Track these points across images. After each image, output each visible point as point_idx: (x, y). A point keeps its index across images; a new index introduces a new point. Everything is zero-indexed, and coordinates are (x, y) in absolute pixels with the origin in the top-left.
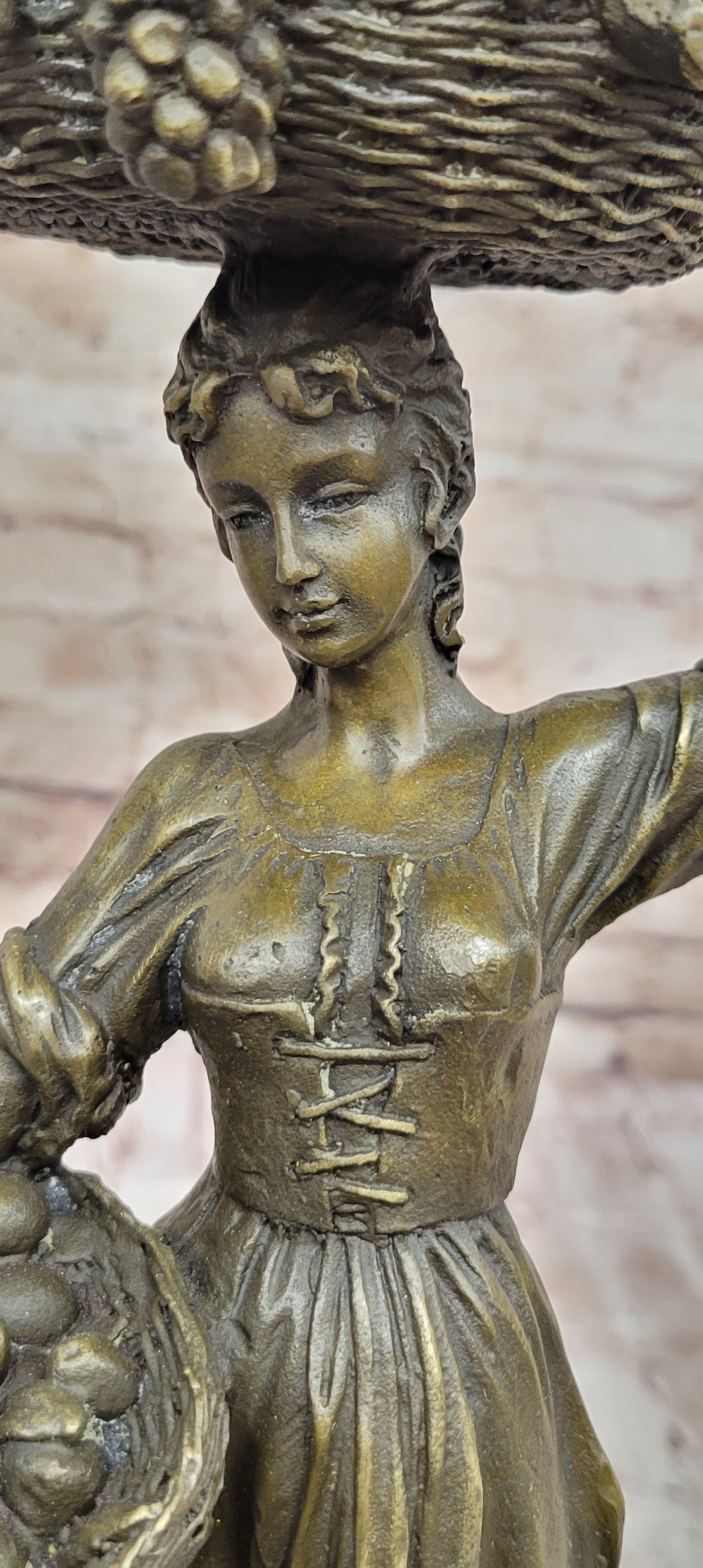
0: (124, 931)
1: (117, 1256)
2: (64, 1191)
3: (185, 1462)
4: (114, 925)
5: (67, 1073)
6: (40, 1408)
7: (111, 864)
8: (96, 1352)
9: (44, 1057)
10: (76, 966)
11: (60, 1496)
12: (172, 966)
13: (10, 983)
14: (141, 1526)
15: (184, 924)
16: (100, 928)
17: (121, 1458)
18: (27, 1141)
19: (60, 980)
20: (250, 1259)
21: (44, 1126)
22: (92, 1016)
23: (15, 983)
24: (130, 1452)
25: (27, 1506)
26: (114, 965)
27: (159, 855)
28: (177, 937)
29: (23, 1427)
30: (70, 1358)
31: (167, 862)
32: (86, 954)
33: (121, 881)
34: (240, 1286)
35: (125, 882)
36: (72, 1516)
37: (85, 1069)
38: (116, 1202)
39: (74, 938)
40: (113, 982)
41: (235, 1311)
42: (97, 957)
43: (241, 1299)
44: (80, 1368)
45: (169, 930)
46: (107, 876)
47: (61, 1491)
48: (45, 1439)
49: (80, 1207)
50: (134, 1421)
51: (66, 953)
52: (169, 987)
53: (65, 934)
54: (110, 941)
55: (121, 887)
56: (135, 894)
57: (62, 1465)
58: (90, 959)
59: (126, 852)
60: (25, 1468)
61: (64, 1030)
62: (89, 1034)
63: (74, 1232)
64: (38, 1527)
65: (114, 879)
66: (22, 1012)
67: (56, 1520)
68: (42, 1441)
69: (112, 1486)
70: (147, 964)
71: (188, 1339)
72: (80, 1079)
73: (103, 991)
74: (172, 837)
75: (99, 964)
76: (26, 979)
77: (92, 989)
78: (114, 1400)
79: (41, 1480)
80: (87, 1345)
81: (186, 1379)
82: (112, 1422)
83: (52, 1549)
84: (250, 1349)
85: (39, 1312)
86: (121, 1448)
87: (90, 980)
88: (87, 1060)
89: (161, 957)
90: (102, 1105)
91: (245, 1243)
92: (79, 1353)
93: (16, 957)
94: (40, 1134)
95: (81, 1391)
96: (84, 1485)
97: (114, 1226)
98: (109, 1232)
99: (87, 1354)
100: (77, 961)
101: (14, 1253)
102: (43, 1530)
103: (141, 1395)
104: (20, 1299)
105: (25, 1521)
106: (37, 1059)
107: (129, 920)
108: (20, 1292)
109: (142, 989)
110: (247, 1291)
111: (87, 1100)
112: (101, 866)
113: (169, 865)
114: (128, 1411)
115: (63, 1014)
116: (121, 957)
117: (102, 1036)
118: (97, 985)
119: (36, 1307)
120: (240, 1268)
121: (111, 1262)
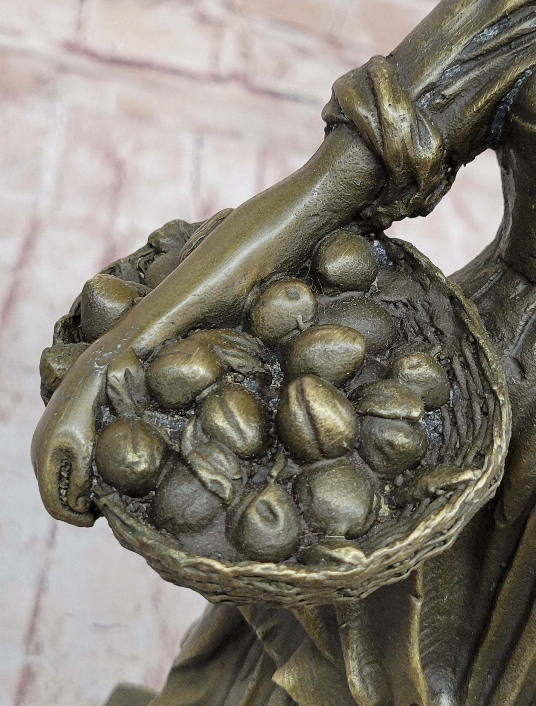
0: (468, 71)
1: (428, 303)
2: (383, 252)
3: (495, 446)
4: (461, 65)
5: (415, 169)
6: (391, 397)
7: (464, 18)
8: (430, 366)
9: (402, 155)
10: (429, 91)
11: (403, 456)
12: (505, 102)
13: (382, 98)
14: (467, 483)
15: (524, 72)
16: (451, 66)
17: (435, 437)
18: (368, 212)
19: (416, 100)
20: (530, 318)
21: (385, 204)
22: (437, 130)
23: (386, 98)
24: (442, 434)
25: (377, 459)
26: (458, 94)
27: (506, 16)
28: (515, 81)
29: (381, 408)
30: (411, 367)
31: (510, 23)
32: (438, 84)
33: (471, 33)
34: (520, 335)
35: (475, 33)
36: (405, 470)
37: (429, 168)
38: (431, 265)
39: (430, 70)
40: (455, 107)
41: (514, 351)
42: (446, 87)
43: (520, 343)
44: (419, 374)
45: (510, 76)
46: (460, 27)
47: (404, 452)
48: (396, 418)
49: (396, 263)
50: (446, 415)
51: (424, 81)
52: (496, 117)
53: (423, 66)
54: (457, 76)
55: (471, 37)
56: (481, 44)
57: (407, 437)
58: (440, 88)
59: (476, 10)
60: (379, 435)
61: (417, 137)
62: (435, 143)
63: (393, 281)
64: (382, 473)
65: (466, 30)
66: (390, 120)
67: (396, 470)
68: (393, 419)
69: (431, 454)
70: (488, 98)
71: (494, 366)
72: (424, 174)
73: (446, 113)
74: (519, 4)
75: (448, 92)
76: (394, 96)
77: (439, 110)
78: (437, 399)
79: (391, 444)
80: (424, 360)
81: (494, 393)
82: (430, 413)
83: (387, 488)
84: (523, 378)
85: (376, 332)
86: (435, 430)
87: (438, 103)
88: (432, 161)
89: (500, 94)
90: (431, 195)
91: (528, 306)
92: (418, 365)
93: (386, 78)
94: (380, 209)
95: (418, 390)
96: (417, 451)
97: (428, 281)
98: (423, 285)
99: (425, 367)
100: (431, 88)
101: (356, 290)
102: (384, 475)
103: (451, 398)
104: (364, 322)
105: (372, 467)
106: (397, 156)
107: (474, 63)
108: (364, 317)
109: (479, 115)
110: (525, 340)
111: (424, 190)
112: (456, 18)
113: (513, 26)
114: (442, 407)
115: (418, 126)
116: (465, 89)
117: (442, 146)
118: (441, 108)
119: (375, 329)
120: (522, 323)
121: (423, 306)
